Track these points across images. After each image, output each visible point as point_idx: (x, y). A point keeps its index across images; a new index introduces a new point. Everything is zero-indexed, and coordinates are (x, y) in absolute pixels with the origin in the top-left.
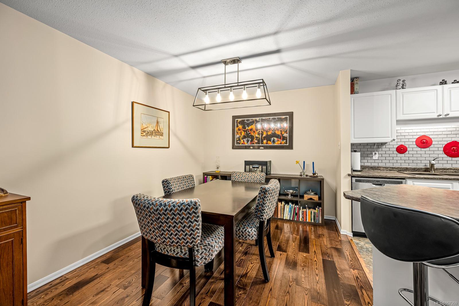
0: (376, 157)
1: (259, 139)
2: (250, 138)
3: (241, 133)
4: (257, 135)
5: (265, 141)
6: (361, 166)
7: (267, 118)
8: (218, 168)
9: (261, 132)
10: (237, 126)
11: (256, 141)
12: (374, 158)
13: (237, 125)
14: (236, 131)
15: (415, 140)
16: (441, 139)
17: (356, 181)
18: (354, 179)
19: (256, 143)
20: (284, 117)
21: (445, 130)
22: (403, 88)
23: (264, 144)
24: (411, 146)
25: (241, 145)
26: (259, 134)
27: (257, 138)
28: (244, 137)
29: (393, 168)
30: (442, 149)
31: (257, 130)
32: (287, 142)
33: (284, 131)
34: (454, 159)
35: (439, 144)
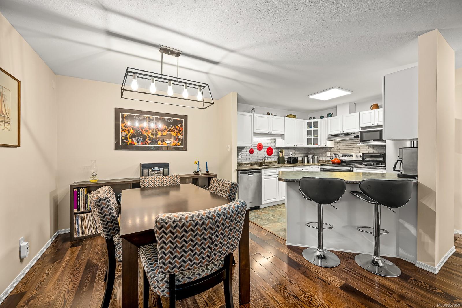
1: (153, 140)
2: (141, 138)
3: (129, 131)
4: (150, 135)
5: (159, 142)
7: (162, 118)
8: (94, 176)
9: (154, 132)
10: (123, 122)
11: (149, 142)
12: (240, 157)
13: (123, 120)
14: (122, 128)
15: (256, 146)
16: (265, 146)
17: (241, 173)
18: (239, 172)
19: (149, 144)
20: (179, 119)
23: (158, 145)
24: (255, 149)
25: (128, 145)
26: (152, 134)
27: (150, 137)
28: (133, 136)
29: (248, 163)
30: (266, 151)
31: (150, 129)
32: (182, 143)
33: (179, 133)
34: (270, 156)
35: (265, 148)
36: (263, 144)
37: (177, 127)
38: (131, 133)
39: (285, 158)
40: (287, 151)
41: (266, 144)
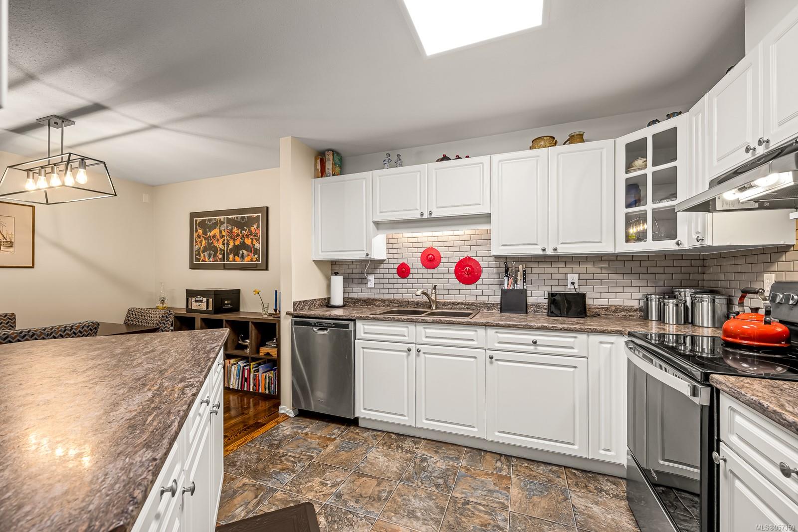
0: (371, 282)
1: (224, 253)
2: (213, 251)
3: (201, 242)
4: (221, 246)
5: (231, 256)
6: (345, 299)
8: (162, 302)
9: (226, 241)
10: (196, 231)
11: (221, 256)
12: (368, 284)
13: (196, 228)
14: (195, 239)
15: (419, 255)
16: (451, 254)
19: (221, 260)
20: (255, 215)
21: (457, 238)
23: (230, 261)
24: (415, 264)
25: (201, 262)
26: (224, 244)
27: (221, 250)
28: (205, 250)
30: (453, 270)
31: (221, 237)
32: (259, 257)
33: (255, 239)
34: (468, 286)
35: (448, 262)
36: (439, 250)
37: (253, 229)
38: (203, 246)
39: (529, 293)
40: (549, 270)
41: (451, 249)
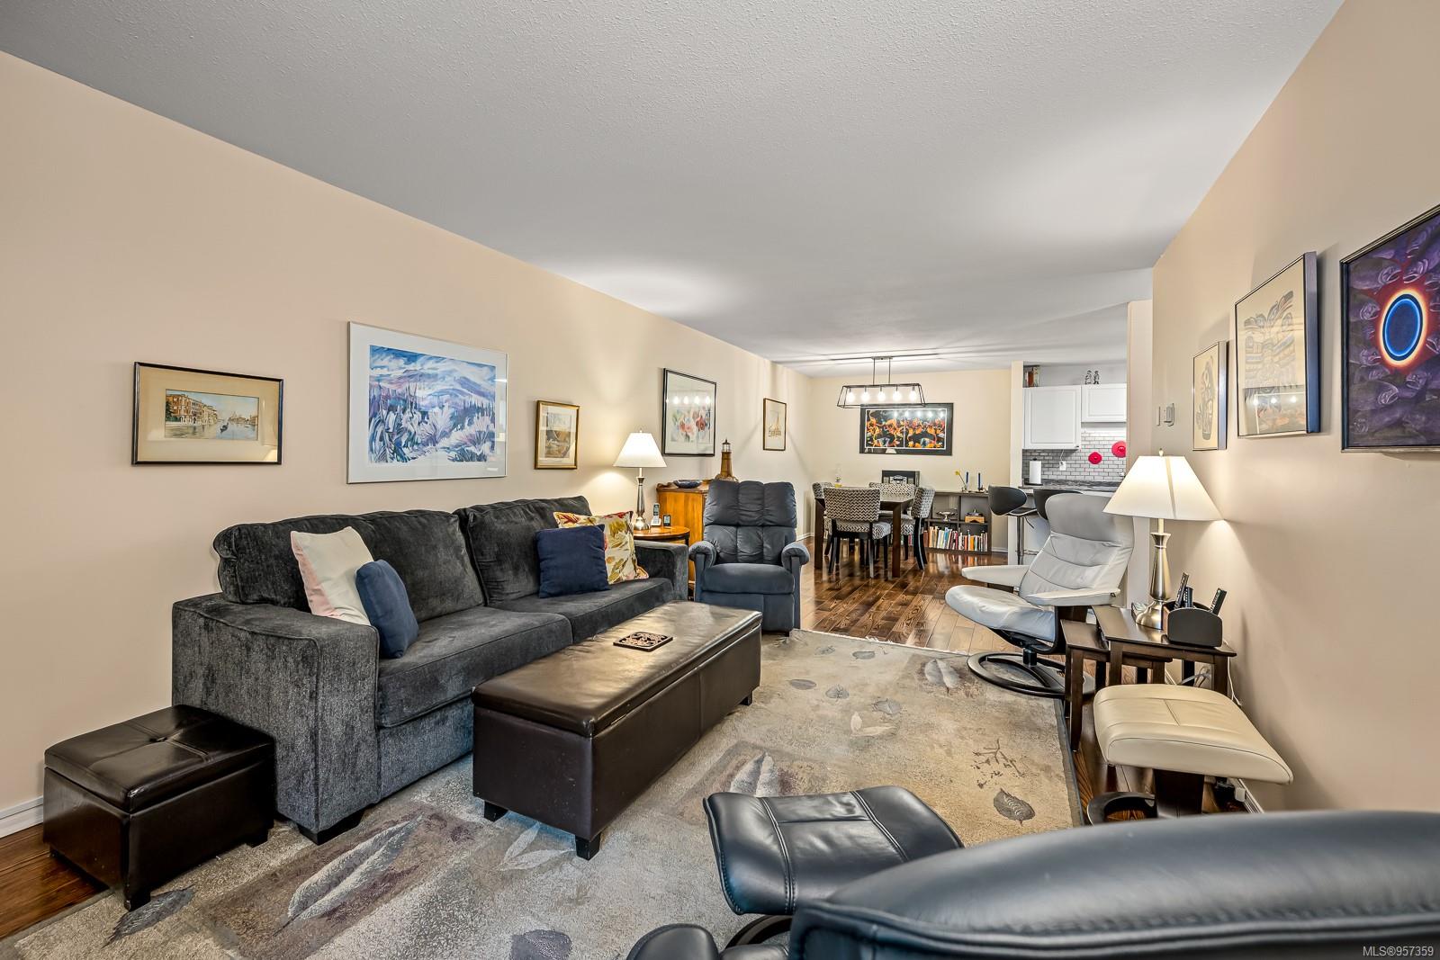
0: (1063, 467)
1: (902, 440)
2: (888, 438)
3: (874, 430)
4: (899, 435)
5: (911, 443)
6: (1042, 480)
8: (838, 481)
9: (905, 430)
10: (869, 420)
11: (898, 443)
12: (1061, 469)
13: (868, 418)
14: (867, 427)
15: (1111, 447)
19: (898, 446)
20: (940, 409)
22: (1096, 383)
23: (909, 447)
24: (1107, 454)
25: (873, 448)
26: (902, 433)
27: (898, 437)
28: (879, 436)
29: (1083, 482)
31: (899, 426)
32: (943, 445)
33: (940, 429)
37: (937, 420)
38: (876, 433)
